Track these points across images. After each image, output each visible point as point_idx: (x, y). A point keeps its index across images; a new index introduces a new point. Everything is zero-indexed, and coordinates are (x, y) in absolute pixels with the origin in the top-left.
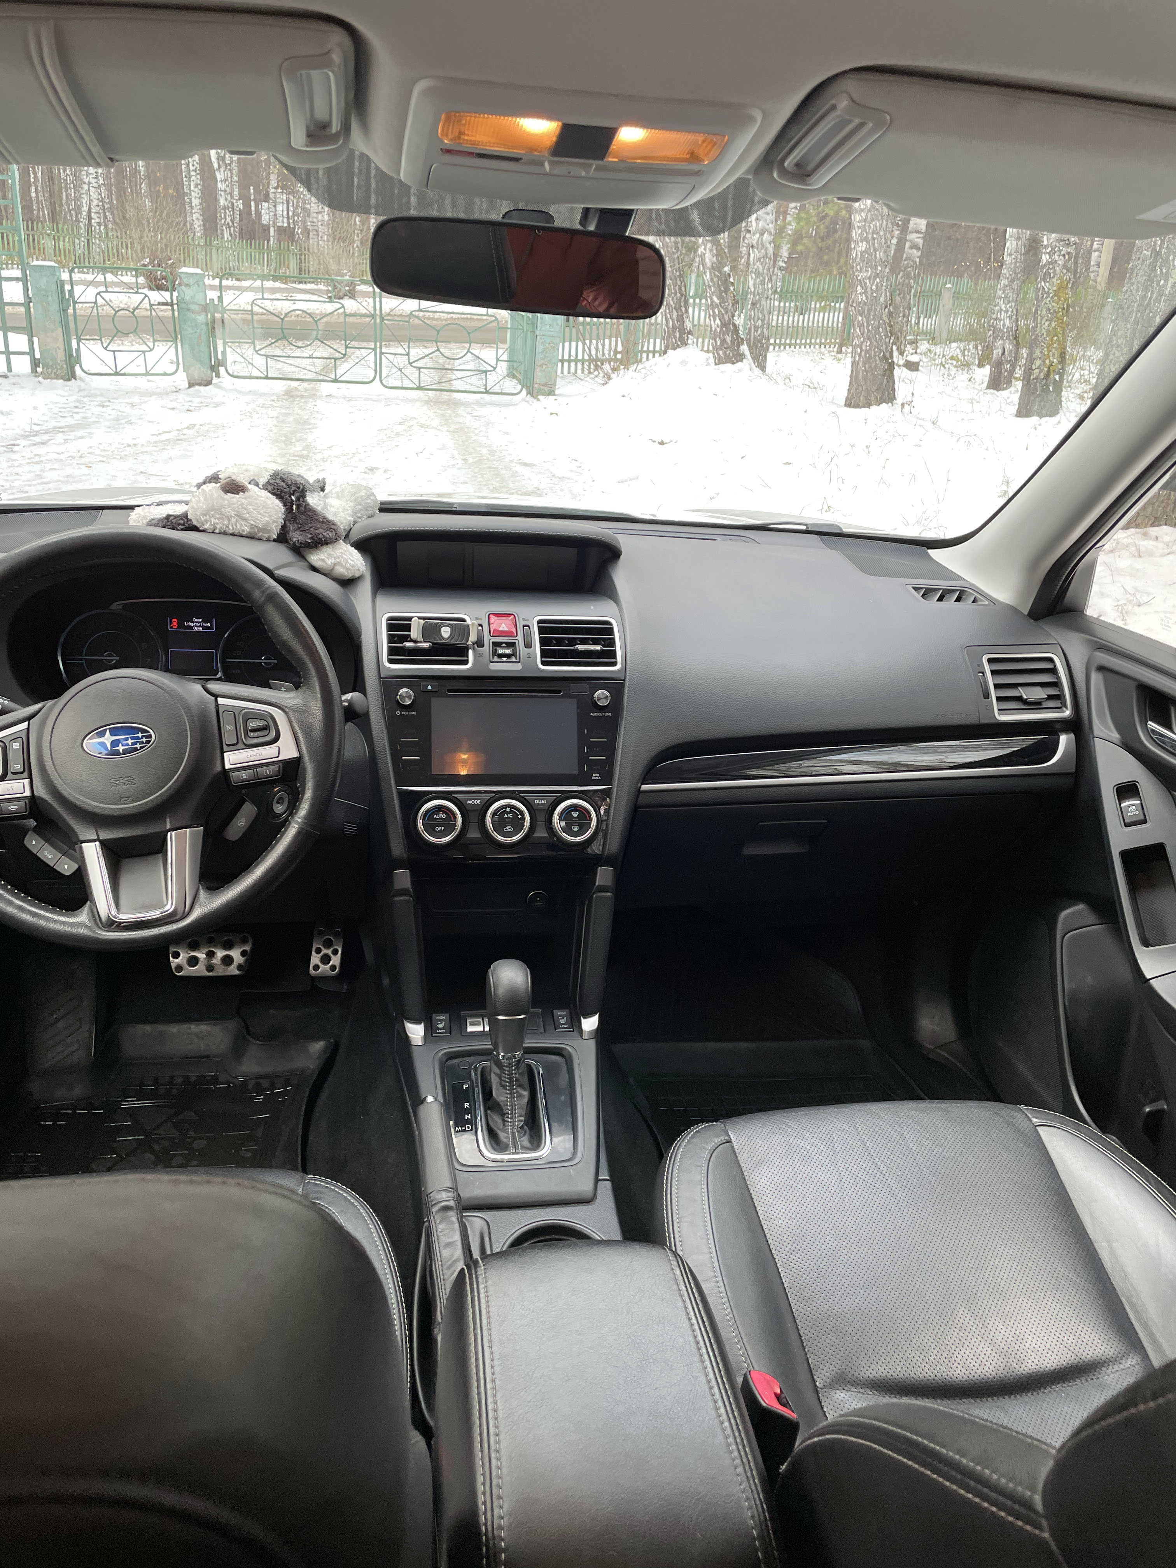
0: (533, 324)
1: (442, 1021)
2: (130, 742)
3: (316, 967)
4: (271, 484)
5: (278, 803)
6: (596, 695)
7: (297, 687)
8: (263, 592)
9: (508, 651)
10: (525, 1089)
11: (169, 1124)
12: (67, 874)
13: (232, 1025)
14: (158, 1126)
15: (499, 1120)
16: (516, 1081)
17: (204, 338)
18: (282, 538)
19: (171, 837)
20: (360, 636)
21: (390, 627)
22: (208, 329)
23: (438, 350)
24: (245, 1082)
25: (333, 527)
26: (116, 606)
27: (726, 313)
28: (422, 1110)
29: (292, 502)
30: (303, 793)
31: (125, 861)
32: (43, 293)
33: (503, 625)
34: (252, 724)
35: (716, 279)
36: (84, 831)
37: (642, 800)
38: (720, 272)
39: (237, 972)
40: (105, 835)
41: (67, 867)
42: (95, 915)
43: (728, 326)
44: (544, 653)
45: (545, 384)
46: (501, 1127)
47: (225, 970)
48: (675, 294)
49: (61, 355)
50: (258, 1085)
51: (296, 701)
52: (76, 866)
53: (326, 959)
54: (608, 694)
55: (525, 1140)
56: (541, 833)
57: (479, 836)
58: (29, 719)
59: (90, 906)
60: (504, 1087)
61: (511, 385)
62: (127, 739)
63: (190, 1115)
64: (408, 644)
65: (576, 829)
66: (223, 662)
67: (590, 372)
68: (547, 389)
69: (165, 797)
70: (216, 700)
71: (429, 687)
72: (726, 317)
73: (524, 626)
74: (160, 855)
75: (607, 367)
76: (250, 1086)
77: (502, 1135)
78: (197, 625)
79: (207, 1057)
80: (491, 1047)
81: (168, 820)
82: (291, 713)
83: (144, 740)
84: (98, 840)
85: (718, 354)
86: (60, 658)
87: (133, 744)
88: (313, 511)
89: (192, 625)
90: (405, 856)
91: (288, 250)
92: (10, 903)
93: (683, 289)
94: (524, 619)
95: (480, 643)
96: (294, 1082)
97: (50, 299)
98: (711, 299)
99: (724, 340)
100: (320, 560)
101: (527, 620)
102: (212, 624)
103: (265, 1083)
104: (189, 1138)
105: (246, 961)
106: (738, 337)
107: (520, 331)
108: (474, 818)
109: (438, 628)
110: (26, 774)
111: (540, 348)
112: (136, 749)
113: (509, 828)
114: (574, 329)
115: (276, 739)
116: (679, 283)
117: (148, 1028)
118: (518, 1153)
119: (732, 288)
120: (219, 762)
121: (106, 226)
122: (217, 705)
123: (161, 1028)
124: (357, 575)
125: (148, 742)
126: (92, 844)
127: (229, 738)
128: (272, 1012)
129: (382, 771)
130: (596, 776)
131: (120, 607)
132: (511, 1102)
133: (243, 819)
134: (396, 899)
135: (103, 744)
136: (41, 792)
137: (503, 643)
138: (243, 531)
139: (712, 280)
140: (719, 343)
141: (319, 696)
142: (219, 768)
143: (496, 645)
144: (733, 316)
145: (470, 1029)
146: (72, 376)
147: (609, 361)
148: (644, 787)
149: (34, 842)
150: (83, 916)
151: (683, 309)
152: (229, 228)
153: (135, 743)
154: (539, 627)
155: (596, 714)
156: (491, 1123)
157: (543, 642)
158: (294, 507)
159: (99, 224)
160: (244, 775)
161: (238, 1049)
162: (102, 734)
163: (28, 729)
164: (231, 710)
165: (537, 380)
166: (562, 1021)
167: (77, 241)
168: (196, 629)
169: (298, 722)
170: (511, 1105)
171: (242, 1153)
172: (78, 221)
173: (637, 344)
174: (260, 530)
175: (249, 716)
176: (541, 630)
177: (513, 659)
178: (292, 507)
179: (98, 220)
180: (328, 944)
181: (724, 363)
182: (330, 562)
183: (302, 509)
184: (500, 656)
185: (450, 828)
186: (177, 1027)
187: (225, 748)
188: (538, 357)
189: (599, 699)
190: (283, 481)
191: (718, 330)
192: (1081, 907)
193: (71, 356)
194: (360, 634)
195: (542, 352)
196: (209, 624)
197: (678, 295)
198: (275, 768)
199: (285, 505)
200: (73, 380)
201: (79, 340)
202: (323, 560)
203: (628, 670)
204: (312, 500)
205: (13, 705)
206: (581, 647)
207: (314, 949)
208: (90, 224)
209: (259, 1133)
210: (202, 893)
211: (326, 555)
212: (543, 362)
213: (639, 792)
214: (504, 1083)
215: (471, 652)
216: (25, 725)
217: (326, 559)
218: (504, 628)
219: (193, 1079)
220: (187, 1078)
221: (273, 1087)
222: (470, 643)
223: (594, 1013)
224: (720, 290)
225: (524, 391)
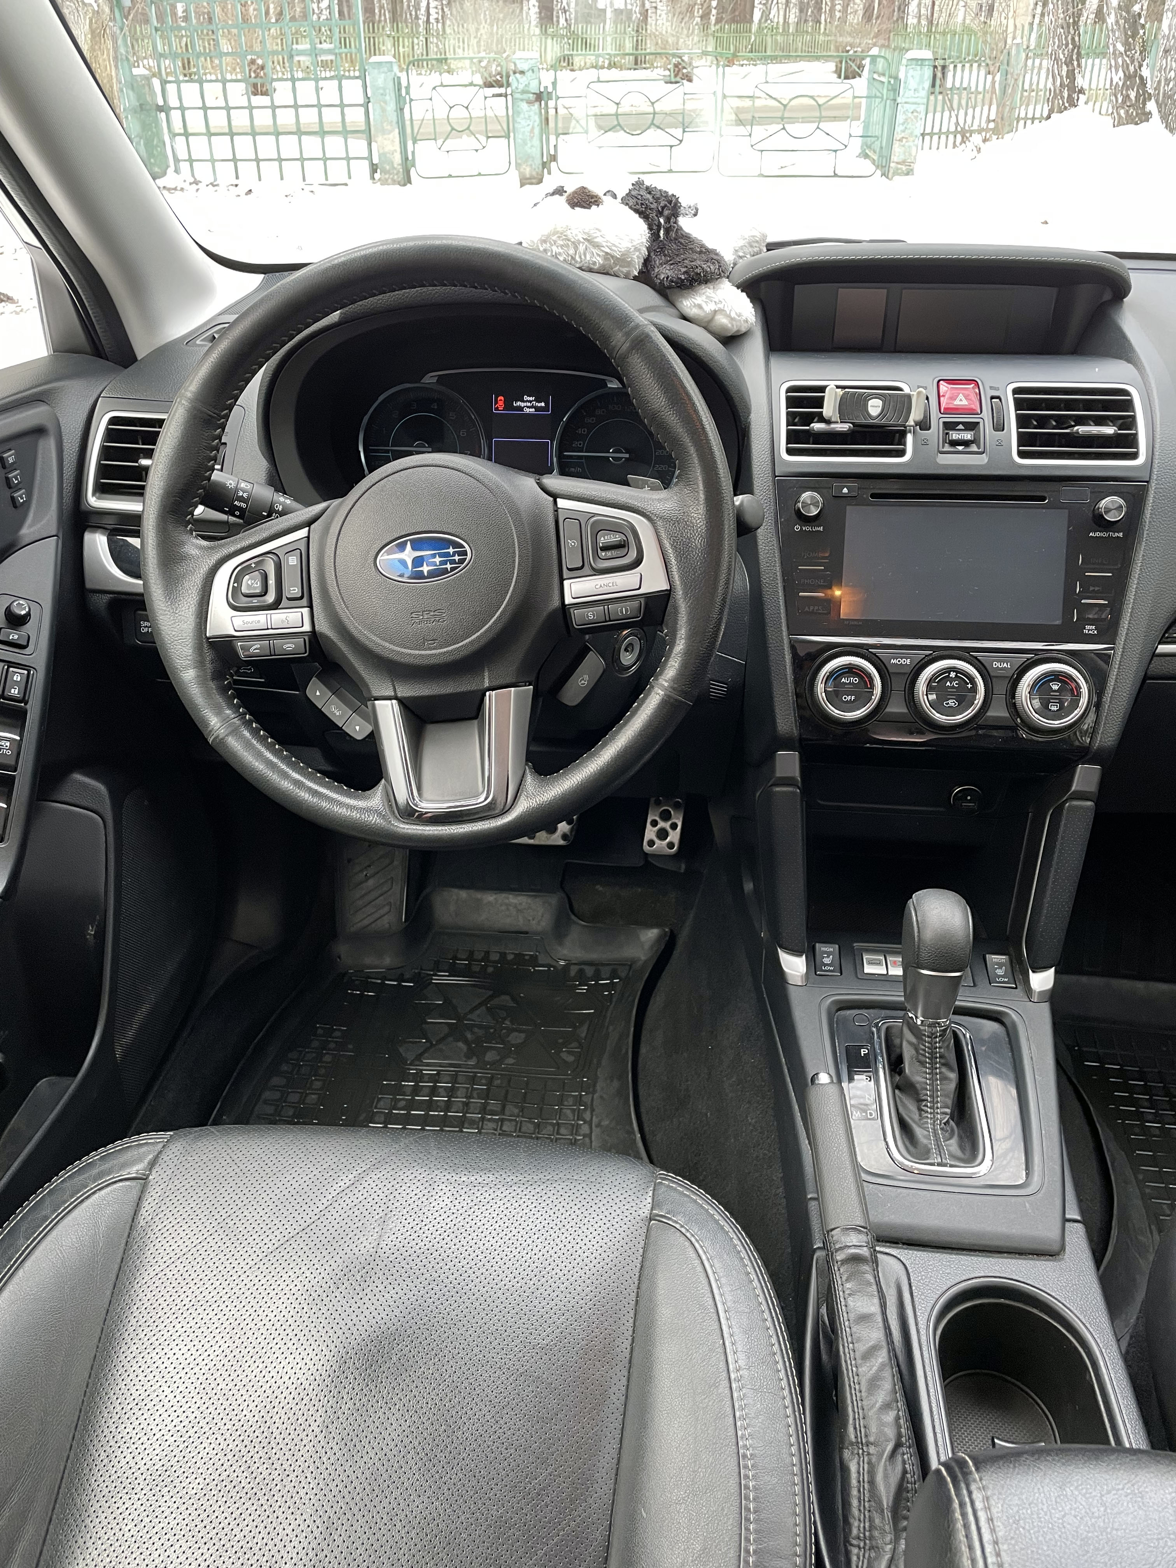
0: (894, 90)
1: (829, 954)
2: (438, 560)
3: (651, 843)
4: (633, 197)
5: (626, 650)
6: (1103, 503)
7: (666, 485)
8: (628, 334)
9: (968, 436)
10: (951, 1069)
11: (484, 1008)
12: (359, 738)
13: (554, 900)
14: (472, 1010)
15: (912, 1107)
16: (941, 1057)
17: (537, 131)
18: (645, 277)
19: (491, 697)
20: (749, 414)
21: (791, 402)
22: (541, 121)
23: (784, 128)
24: (566, 968)
25: (715, 257)
26: (430, 379)
27: (1132, 62)
28: (814, 1095)
29: (659, 226)
30: (673, 644)
31: (430, 728)
32: (381, 91)
33: (961, 396)
34: (605, 539)
35: (1122, 22)
36: (379, 685)
37: (1157, 667)
38: (1128, 12)
39: (562, 842)
40: (407, 691)
41: (358, 729)
42: (390, 797)
43: (1134, 79)
44: (1023, 440)
45: (903, 162)
46: (916, 1117)
47: (548, 839)
48: (1067, 45)
49: (397, 159)
50: (581, 971)
51: (669, 505)
52: (369, 729)
53: (662, 834)
54: (1121, 501)
55: (953, 1145)
56: (999, 712)
57: (905, 711)
58: (309, 523)
59: (385, 787)
60: (923, 1064)
61: (867, 167)
62: (434, 556)
63: (505, 999)
64: (817, 426)
65: (1054, 708)
66: (560, 457)
67: (955, 146)
68: (904, 168)
69: (483, 642)
70: (555, 502)
71: (845, 490)
72: (1132, 69)
73: (992, 398)
74: (476, 722)
75: (976, 139)
76: (573, 973)
77: (919, 1132)
78: (528, 405)
79: (527, 933)
80: (903, 999)
81: (486, 674)
82: (659, 523)
83: (457, 558)
84: (396, 698)
85: (1118, 114)
86: (361, 449)
87: (442, 563)
88: (687, 237)
89: (522, 404)
90: (796, 733)
91: (625, 33)
92: (285, 776)
93: (1077, 39)
94: (991, 388)
95: (924, 425)
96: (623, 975)
97: (388, 98)
98: (1114, 46)
99: (1128, 96)
100: (695, 305)
101: (997, 389)
102: (547, 404)
103: (589, 971)
104: (505, 1028)
105: (572, 830)
106: (1145, 92)
107: (878, 100)
108: (899, 685)
109: (864, 400)
110: (304, 602)
111: (900, 118)
112: (446, 571)
113: (952, 703)
114: (940, 97)
115: (637, 562)
116: (1072, 32)
117: (463, 894)
118: (945, 1165)
119: (1141, 32)
120: (556, 592)
121: (444, 24)
122: (556, 510)
123: (479, 895)
124: (744, 330)
125: (462, 561)
126: (388, 702)
127: (571, 559)
128: (598, 887)
129: (769, 612)
130: (1090, 629)
131: (435, 380)
132: (932, 1085)
133: (586, 677)
134: (778, 789)
135: (403, 562)
136: (323, 627)
137: (959, 423)
138: (594, 263)
139: (1117, 22)
140: (1120, 100)
141: (702, 496)
142: (556, 603)
143: (949, 426)
144: (1140, 66)
145: (868, 969)
146: (408, 180)
147: (979, 131)
148: (1163, 648)
149: (318, 693)
150: (375, 799)
151: (1075, 63)
152: (565, 12)
153: (445, 563)
154: (1015, 399)
155: (1098, 534)
156: (901, 1110)
157: (1022, 421)
158: (662, 233)
159: (437, 20)
160: (591, 614)
161: (560, 929)
162: (402, 547)
163: (308, 537)
164: (575, 517)
165: (894, 158)
166: (1000, 972)
167: (416, 41)
168: (527, 410)
169: (670, 536)
170: (932, 1090)
171: (564, 1056)
172: (417, 18)
173: (1012, 109)
174: (618, 261)
175: (601, 526)
176: (1019, 404)
177: (974, 448)
178: (659, 231)
179: (436, 16)
180: (666, 816)
181: (1124, 124)
182: (709, 308)
183: (673, 234)
184: (954, 443)
185: (863, 697)
186: (495, 896)
187: (566, 573)
188: (898, 129)
189: (1108, 511)
190: (650, 193)
191: (1121, 84)
193: (407, 159)
194: (748, 412)
195: (903, 124)
196: (543, 404)
197: (1071, 46)
198: (635, 604)
199: (650, 228)
200: (409, 185)
201: (415, 141)
202: (700, 307)
203: (1155, 465)
204: (685, 223)
205: (295, 505)
206: (1082, 429)
207: (649, 821)
208: (428, 21)
209: (583, 1032)
210: (529, 779)
211: (704, 297)
212: (903, 135)
213: (1154, 655)
214: (921, 1058)
215: (909, 438)
216: (303, 533)
217: (704, 306)
218: (961, 401)
219: (510, 957)
220: (503, 955)
221: (597, 976)
222: (911, 422)
223: (1049, 967)
224: (1126, 34)
225: (879, 172)
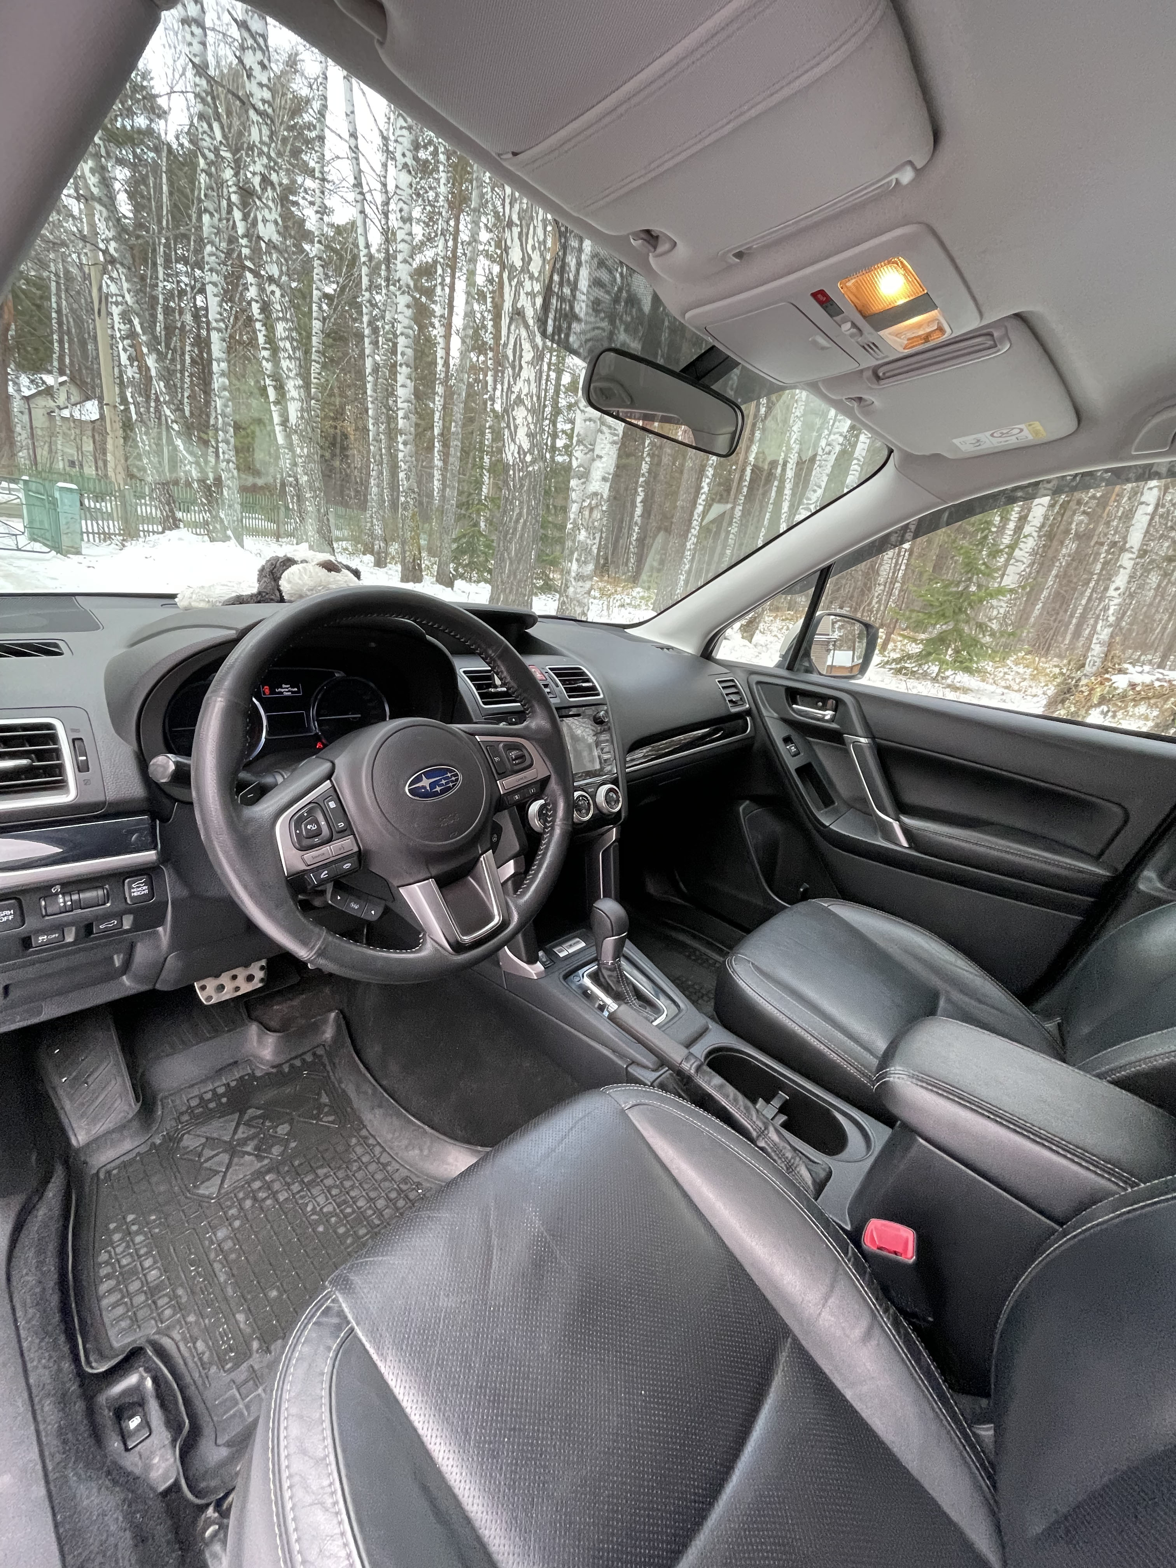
12: (375, 919)
19: (482, 860)
34: (512, 754)
39: (260, 985)
40: (438, 870)
41: (374, 913)
42: (440, 943)
45: (71, 547)
47: (250, 987)
52: (382, 910)
58: (328, 778)
59: (430, 937)
61: (38, 546)
67: (105, 542)
68: (72, 550)
70: (475, 738)
81: (479, 846)
82: (534, 742)
96: (322, 1053)
105: (265, 974)
110: (349, 831)
115: (532, 763)
120: (497, 789)
122: (478, 742)
127: (499, 768)
132: (626, 990)
142: (498, 794)
145: (561, 955)
149: (339, 898)
160: (517, 796)
163: (333, 787)
164: (492, 745)
165: (64, 544)
169: (542, 748)
175: (507, 748)
181: (212, 542)
187: (497, 777)
188: (63, 528)
192: (748, 802)
198: (536, 786)
203: (605, 697)
210: (510, 902)
212: (66, 532)
216: (327, 784)
220: (227, 1085)
225: (53, 551)
